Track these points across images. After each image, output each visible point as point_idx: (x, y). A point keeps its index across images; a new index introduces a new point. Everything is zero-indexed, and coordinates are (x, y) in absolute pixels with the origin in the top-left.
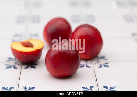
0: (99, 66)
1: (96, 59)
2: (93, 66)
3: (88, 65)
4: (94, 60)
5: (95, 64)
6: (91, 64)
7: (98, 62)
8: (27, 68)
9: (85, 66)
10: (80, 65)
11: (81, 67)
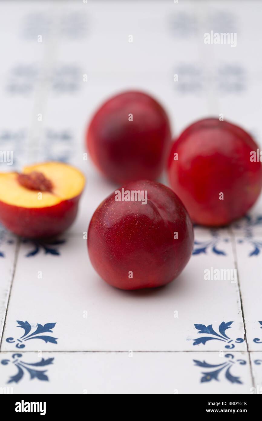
0: (252, 248)
1: (243, 223)
2: (234, 251)
3: (220, 247)
4: (238, 227)
5: (240, 242)
6: (227, 241)
7: (249, 235)
8: (33, 254)
9: (209, 250)
10: (196, 247)
11: (198, 252)
